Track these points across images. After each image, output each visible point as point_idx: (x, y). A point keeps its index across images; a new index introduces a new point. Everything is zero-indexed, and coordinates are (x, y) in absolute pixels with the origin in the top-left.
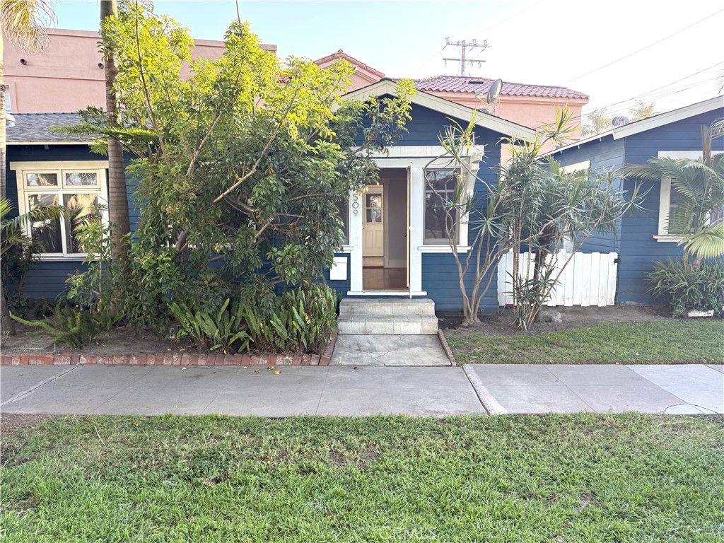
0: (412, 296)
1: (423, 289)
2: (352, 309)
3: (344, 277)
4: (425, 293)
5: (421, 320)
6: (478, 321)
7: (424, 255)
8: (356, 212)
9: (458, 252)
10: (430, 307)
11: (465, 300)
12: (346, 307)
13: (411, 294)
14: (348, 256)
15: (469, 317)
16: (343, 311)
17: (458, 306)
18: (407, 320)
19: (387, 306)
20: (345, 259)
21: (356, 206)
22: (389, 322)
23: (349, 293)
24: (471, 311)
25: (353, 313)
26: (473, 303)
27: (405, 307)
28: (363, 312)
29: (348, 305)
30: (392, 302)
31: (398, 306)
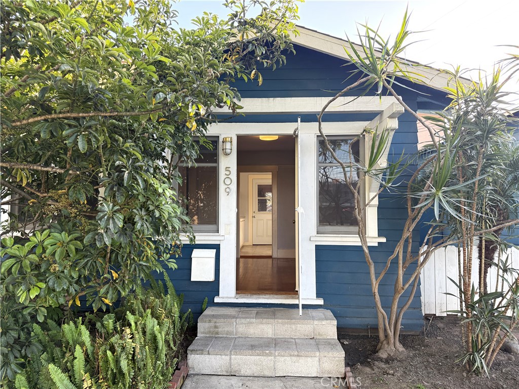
0: (303, 305)
1: (319, 295)
2: (216, 327)
3: (211, 278)
4: (321, 302)
5: (318, 354)
6: (401, 348)
7: (318, 248)
8: (228, 190)
9: (369, 244)
10: (329, 328)
11: (380, 315)
12: (207, 325)
13: (301, 302)
14: (217, 247)
15: (388, 343)
16: (202, 330)
17: (369, 321)
18: (296, 353)
19: (266, 323)
20: (213, 252)
21: (228, 182)
22: (267, 355)
23: (217, 300)
24: (391, 333)
25: (217, 333)
26: (393, 322)
27: (293, 327)
28: (231, 333)
29: (210, 321)
30: (274, 316)
31: (283, 324)
